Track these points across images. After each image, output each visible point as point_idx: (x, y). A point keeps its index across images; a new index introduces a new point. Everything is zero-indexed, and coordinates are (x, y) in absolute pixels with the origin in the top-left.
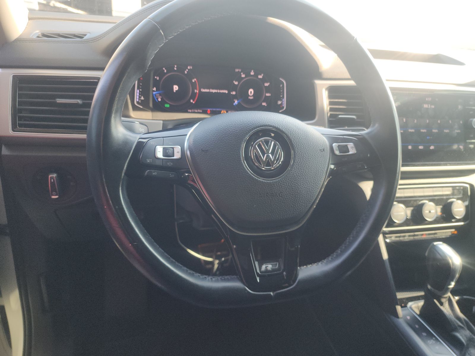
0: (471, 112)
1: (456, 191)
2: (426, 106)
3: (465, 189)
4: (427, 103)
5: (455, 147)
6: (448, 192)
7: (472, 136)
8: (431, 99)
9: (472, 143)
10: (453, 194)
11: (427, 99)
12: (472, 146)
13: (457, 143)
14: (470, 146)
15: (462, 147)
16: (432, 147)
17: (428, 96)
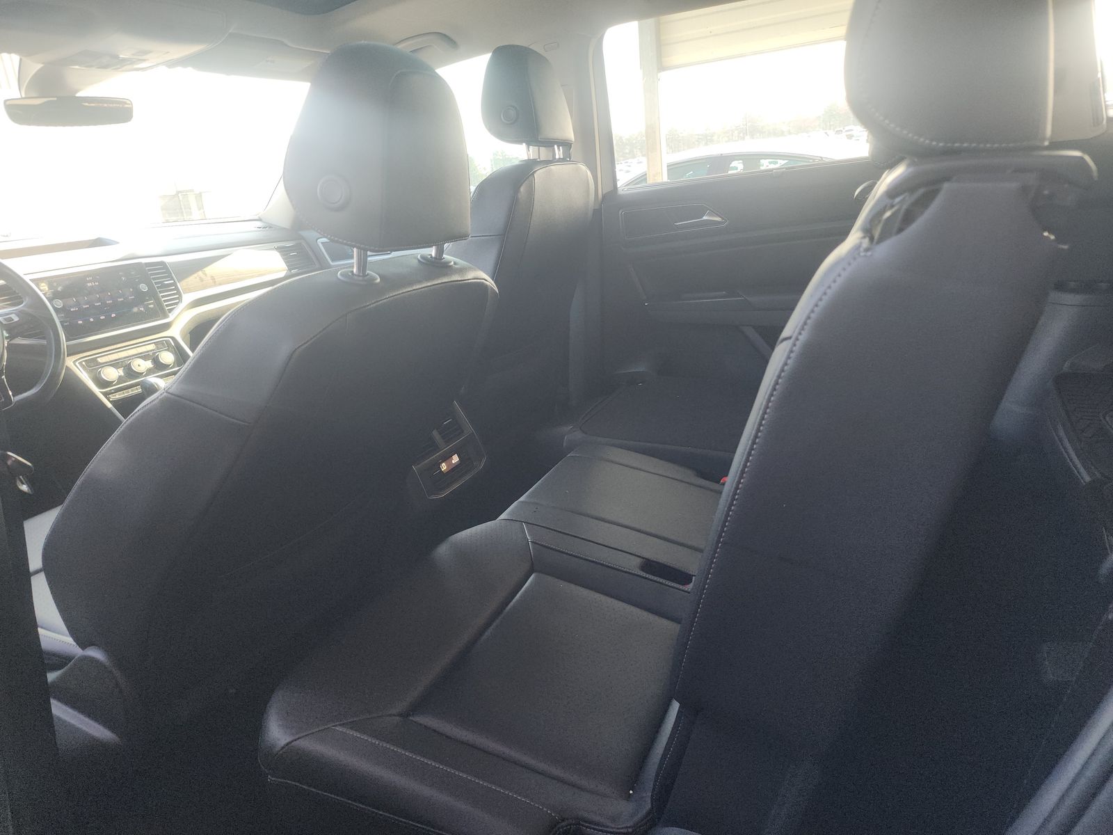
0: (137, 280)
2: (89, 284)
3: (169, 342)
4: (90, 281)
5: (135, 310)
6: (152, 347)
7: (148, 298)
8: (91, 278)
9: (150, 304)
10: (158, 348)
12: (152, 306)
13: (136, 306)
14: (150, 306)
15: (142, 309)
16: (113, 315)
17: (88, 276)
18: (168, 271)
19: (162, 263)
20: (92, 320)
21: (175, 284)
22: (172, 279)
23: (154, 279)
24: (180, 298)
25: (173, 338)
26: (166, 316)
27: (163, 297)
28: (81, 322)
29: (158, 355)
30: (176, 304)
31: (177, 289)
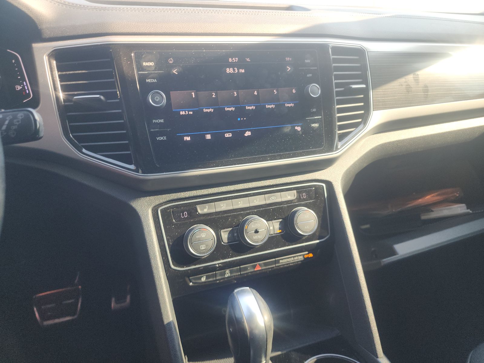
0: (309, 75)
1: (304, 195)
2: (229, 71)
3: (318, 190)
4: (232, 65)
5: (287, 129)
6: (290, 196)
7: (315, 110)
8: (237, 59)
9: (314, 122)
10: (299, 199)
11: (230, 60)
12: (316, 125)
13: (290, 123)
14: (313, 125)
15: (299, 129)
16: (248, 134)
17: (232, 55)
18: (363, 68)
19: (360, 52)
20: (208, 137)
21: (365, 92)
22: (365, 82)
23: (337, 77)
24: (365, 118)
25: (329, 184)
26: (331, 148)
27: (340, 111)
28: (188, 139)
29: (295, 212)
30: (356, 125)
31: (366, 100)
